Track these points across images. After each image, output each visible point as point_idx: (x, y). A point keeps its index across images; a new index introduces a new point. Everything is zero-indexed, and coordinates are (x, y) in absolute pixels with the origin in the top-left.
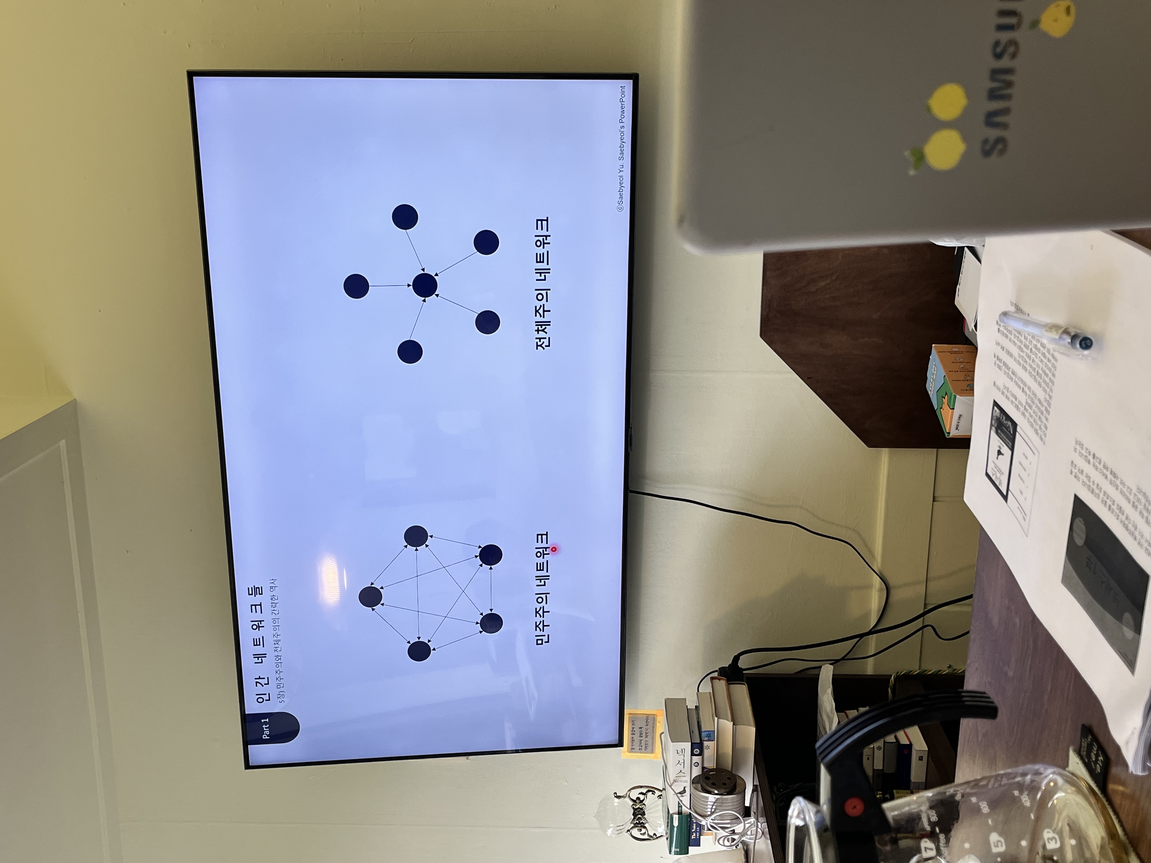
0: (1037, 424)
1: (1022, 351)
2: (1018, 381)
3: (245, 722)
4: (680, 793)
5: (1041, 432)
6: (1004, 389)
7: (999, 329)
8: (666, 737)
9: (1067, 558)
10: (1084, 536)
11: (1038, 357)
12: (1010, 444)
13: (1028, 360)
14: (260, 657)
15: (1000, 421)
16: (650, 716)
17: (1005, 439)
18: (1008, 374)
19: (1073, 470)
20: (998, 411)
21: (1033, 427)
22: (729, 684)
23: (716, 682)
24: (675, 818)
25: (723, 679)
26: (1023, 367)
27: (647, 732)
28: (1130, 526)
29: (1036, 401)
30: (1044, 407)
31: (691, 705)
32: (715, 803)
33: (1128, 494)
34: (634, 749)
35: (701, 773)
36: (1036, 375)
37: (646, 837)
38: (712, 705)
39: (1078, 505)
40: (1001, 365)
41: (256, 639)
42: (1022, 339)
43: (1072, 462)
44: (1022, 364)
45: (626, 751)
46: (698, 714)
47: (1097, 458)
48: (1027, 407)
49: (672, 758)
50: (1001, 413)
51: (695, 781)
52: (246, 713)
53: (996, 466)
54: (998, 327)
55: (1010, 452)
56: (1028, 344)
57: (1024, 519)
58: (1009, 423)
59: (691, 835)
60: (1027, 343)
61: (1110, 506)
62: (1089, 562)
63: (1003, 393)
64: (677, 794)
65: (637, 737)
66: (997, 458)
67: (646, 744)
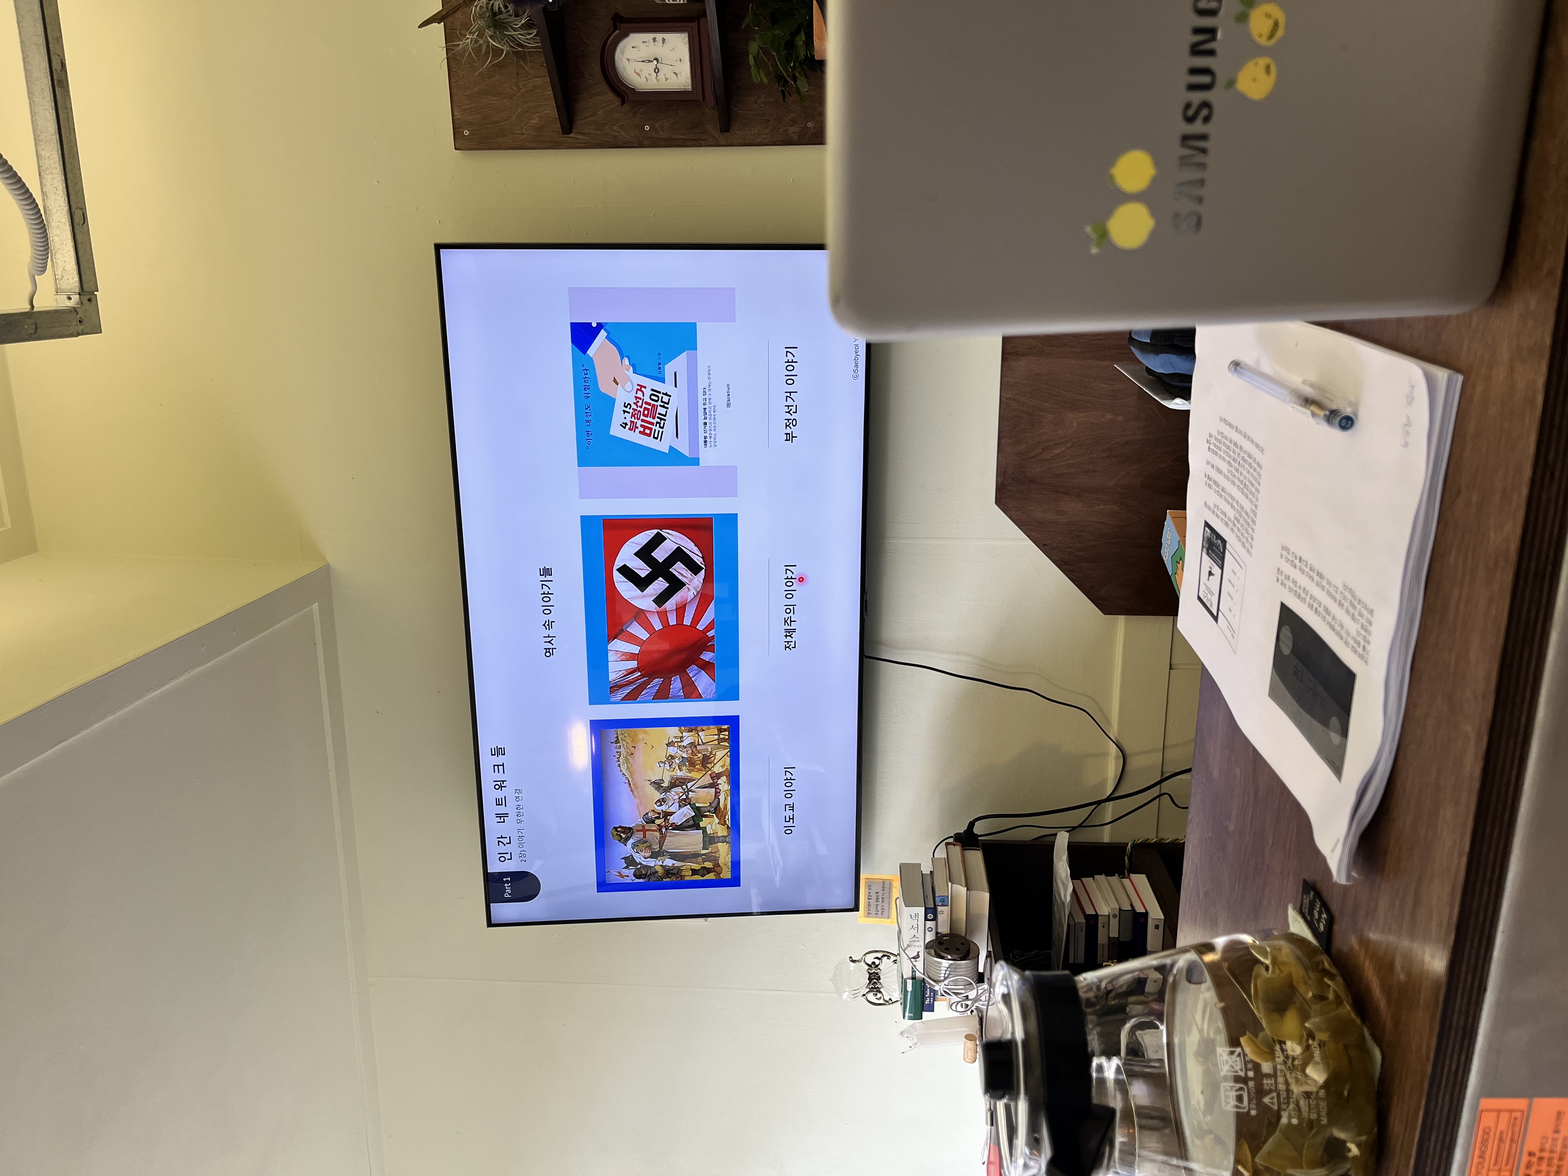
0: (1244, 537)
1: (1231, 466)
2: (1227, 497)
3: (488, 881)
4: (914, 958)
5: (1247, 544)
6: (1215, 507)
7: (1209, 447)
8: (900, 902)
9: (1274, 671)
10: (1290, 645)
11: (1245, 469)
12: (1220, 563)
13: (1236, 474)
14: (502, 816)
15: (1211, 542)
16: (887, 881)
17: (1215, 559)
18: (1218, 491)
19: (1280, 577)
20: (1209, 531)
21: (1240, 542)
22: (964, 850)
23: (951, 847)
24: (909, 982)
25: (959, 845)
26: (1232, 482)
27: (883, 897)
28: (1337, 627)
29: (1244, 514)
30: (1251, 519)
31: (926, 869)
32: (948, 968)
33: (1334, 593)
34: (870, 913)
35: (934, 938)
36: (1244, 488)
37: (881, 1001)
38: (946, 868)
39: (1285, 610)
40: (1212, 483)
41: (499, 799)
42: (1231, 453)
43: (1279, 569)
44: (1231, 480)
45: (863, 915)
46: (932, 878)
47: (1304, 561)
48: (1236, 522)
49: (906, 923)
50: (1212, 533)
51: (928, 946)
52: (488, 872)
53: (1207, 588)
54: (1208, 445)
55: (1220, 571)
56: (1236, 458)
57: (1233, 636)
58: (1219, 542)
59: (925, 999)
60: (1236, 456)
61: (1316, 609)
62: (1296, 670)
63: (1213, 512)
64: (910, 959)
65: (873, 901)
66: (1208, 579)
67: (882, 909)
